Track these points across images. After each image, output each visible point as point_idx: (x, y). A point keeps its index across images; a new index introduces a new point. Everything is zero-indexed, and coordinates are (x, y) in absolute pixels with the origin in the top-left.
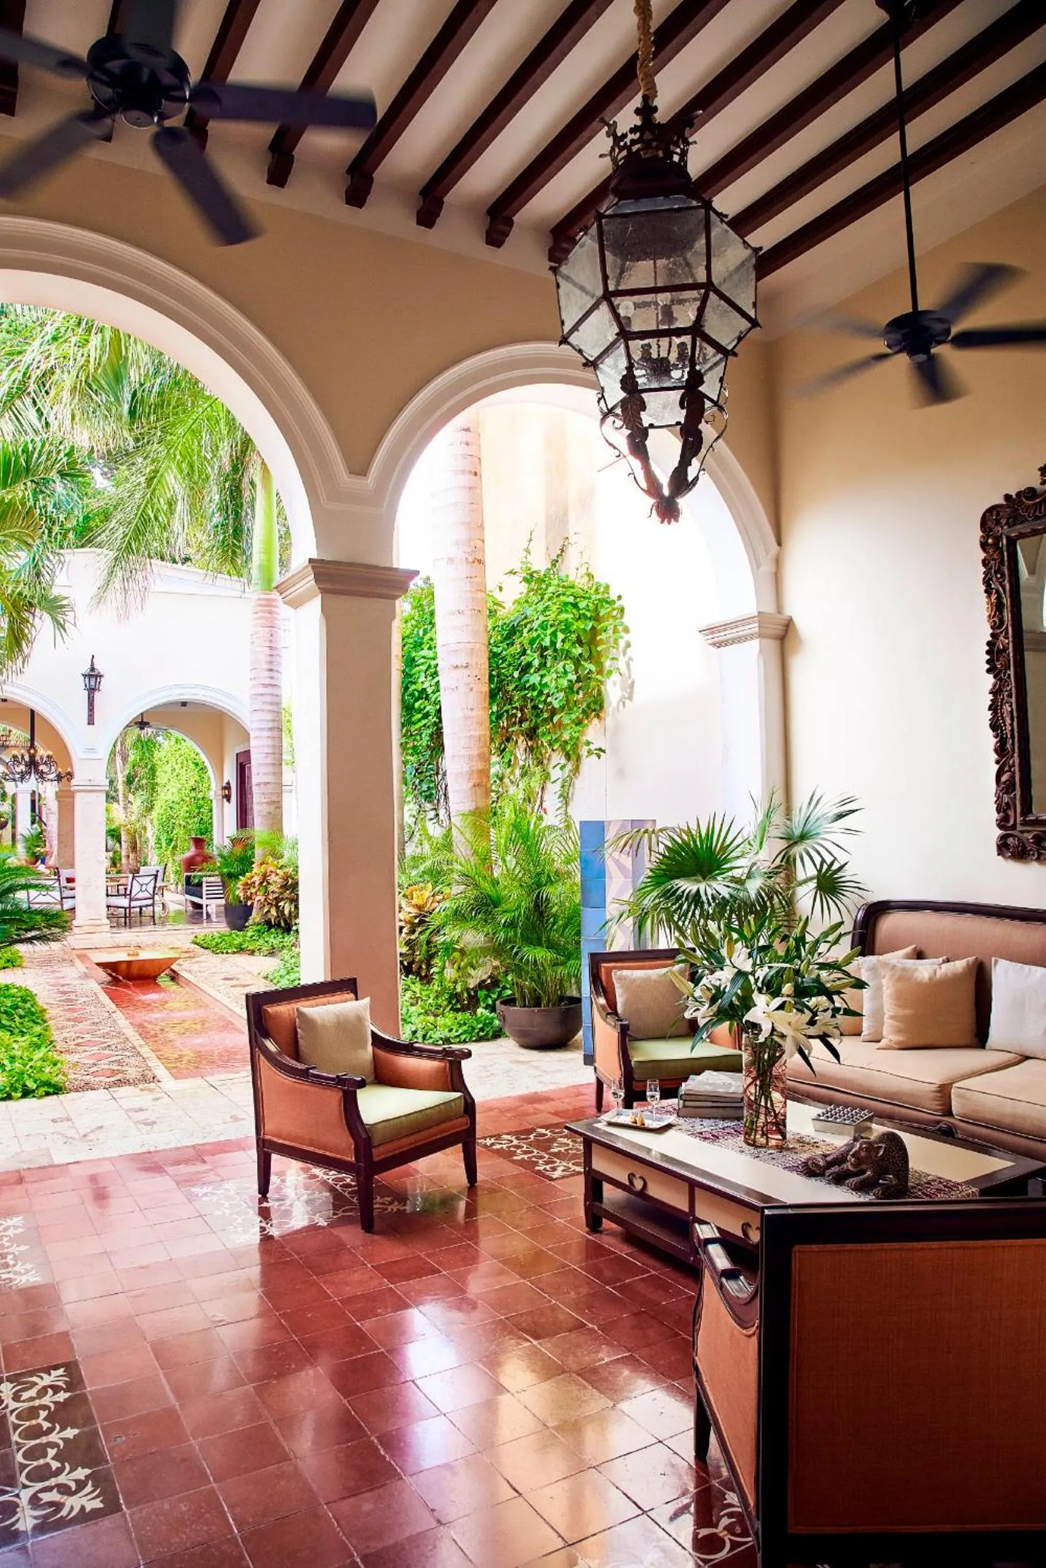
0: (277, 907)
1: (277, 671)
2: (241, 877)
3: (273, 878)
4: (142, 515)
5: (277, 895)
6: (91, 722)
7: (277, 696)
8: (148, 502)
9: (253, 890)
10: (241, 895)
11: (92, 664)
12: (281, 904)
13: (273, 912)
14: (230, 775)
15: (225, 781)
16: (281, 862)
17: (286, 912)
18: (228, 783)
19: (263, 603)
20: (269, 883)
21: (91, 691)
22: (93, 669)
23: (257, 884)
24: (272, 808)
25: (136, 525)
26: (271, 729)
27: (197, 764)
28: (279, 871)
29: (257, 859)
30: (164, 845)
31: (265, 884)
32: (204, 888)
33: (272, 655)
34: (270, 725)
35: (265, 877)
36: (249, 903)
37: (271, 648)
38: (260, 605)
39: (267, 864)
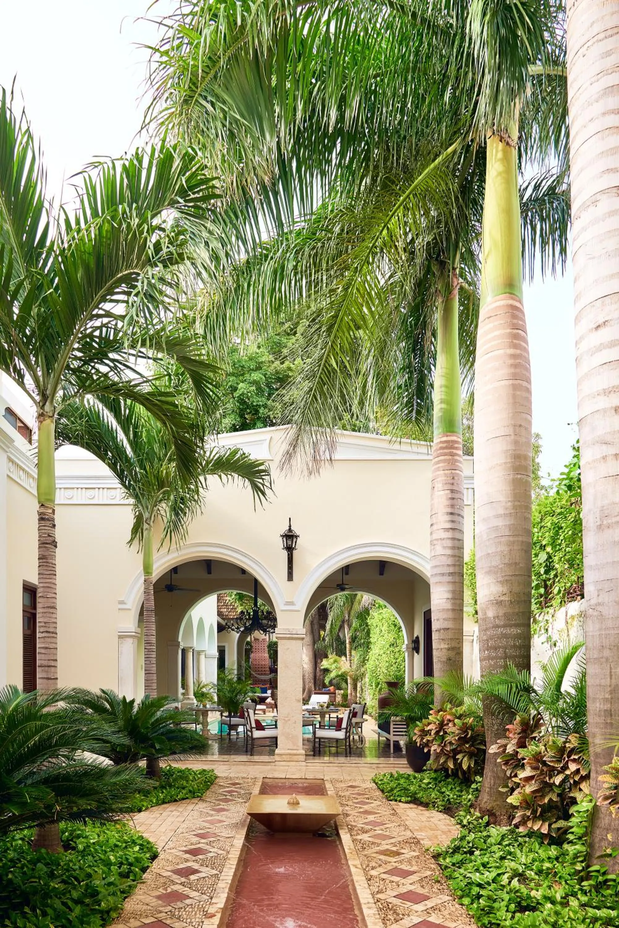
0: (455, 760)
1: (459, 515)
2: (418, 723)
3: (451, 728)
4: (325, 365)
5: (454, 747)
6: (290, 577)
7: (459, 540)
8: (330, 352)
9: (429, 738)
10: (418, 740)
11: (290, 526)
12: (459, 756)
13: (451, 765)
14: (419, 631)
15: (415, 636)
16: (460, 710)
17: (465, 767)
18: (417, 638)
19: (444, 445)
20: (445, 733)
21: (290, 549)
22: (290, 530)
23: (433, 732)
24: (452, 654)
25: (320, 377)
26: (451, 574)
27: (395, 626)
28: (456, 721)
29: (436, 706)
30: (374, 687)
31: (441, 733)
32: (392, 726)
33: (453, 499)
34: (451, 570)
35: (442, 725)
36: (426, 750)
37: (452, 491)
38: (441, 448)
39: (445, 711)
